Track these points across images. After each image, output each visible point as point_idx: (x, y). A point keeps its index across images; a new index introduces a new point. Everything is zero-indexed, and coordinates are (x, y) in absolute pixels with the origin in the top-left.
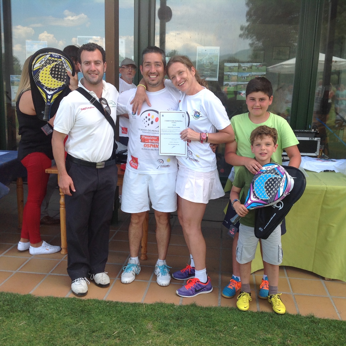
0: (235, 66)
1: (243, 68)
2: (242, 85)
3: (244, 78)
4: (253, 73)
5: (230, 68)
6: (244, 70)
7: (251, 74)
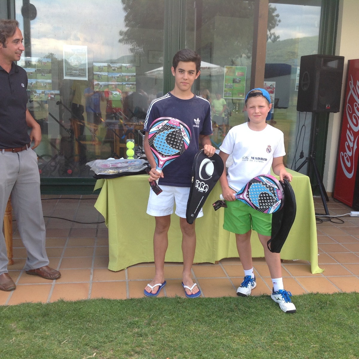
0: (104, 66)
1: (113, 68)
2: (113, 86)
3: (115, 78)
4: (123, 73)
5: (99, 67)
6: (114, 70)
7: (121, 75)
